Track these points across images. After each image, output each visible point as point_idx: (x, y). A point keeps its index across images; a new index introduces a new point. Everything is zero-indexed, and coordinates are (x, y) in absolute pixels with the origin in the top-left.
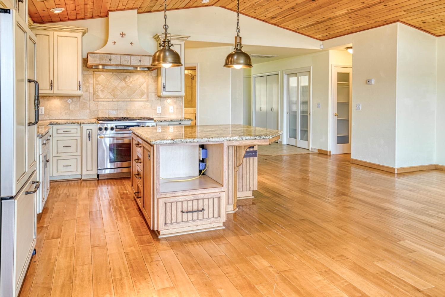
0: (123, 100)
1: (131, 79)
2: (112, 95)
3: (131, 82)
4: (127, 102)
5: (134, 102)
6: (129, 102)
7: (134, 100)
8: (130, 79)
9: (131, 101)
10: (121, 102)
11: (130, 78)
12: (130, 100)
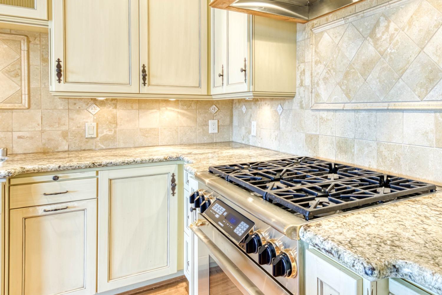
0: (369, 106)
1: (392, 26)
2: (343, 90)
3: (391, 38)
4: (379, 114)
5: (400, 114)
6: (385, 114)
7: (399, 106)
8: (387, 27)
9: (388, 110)
10: (364, 113)
11: (389, 22)
12: (384, 106)
